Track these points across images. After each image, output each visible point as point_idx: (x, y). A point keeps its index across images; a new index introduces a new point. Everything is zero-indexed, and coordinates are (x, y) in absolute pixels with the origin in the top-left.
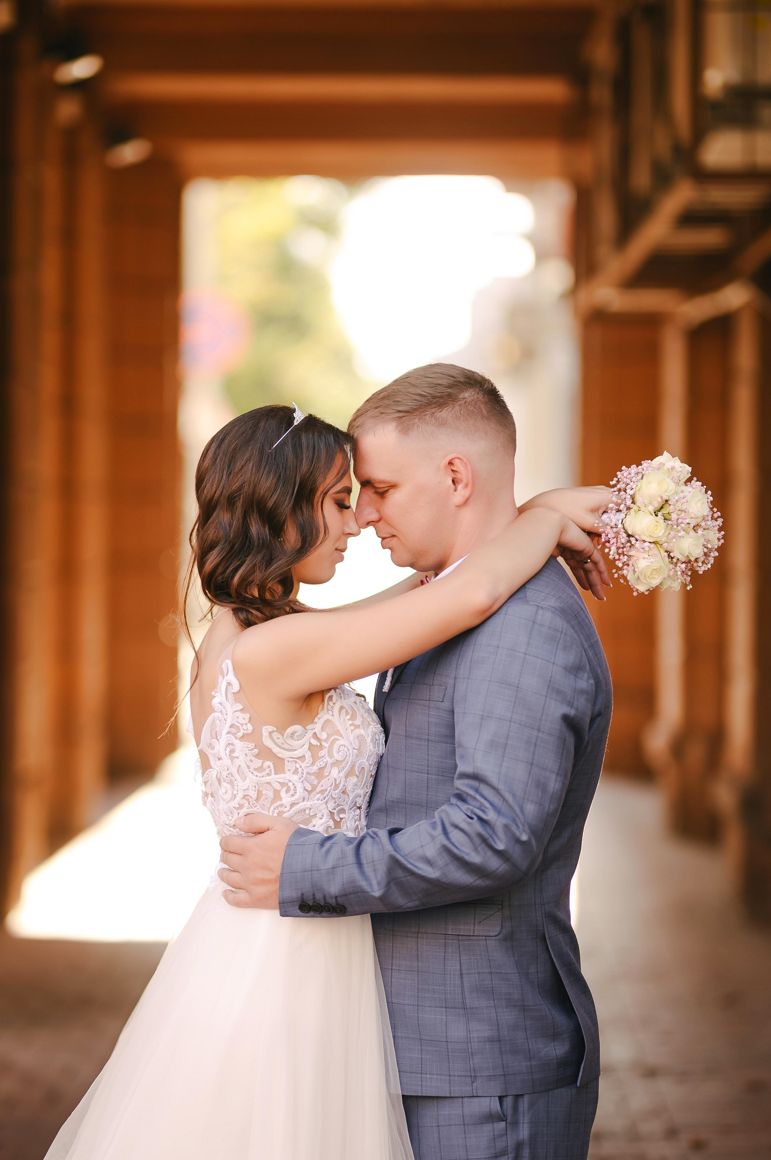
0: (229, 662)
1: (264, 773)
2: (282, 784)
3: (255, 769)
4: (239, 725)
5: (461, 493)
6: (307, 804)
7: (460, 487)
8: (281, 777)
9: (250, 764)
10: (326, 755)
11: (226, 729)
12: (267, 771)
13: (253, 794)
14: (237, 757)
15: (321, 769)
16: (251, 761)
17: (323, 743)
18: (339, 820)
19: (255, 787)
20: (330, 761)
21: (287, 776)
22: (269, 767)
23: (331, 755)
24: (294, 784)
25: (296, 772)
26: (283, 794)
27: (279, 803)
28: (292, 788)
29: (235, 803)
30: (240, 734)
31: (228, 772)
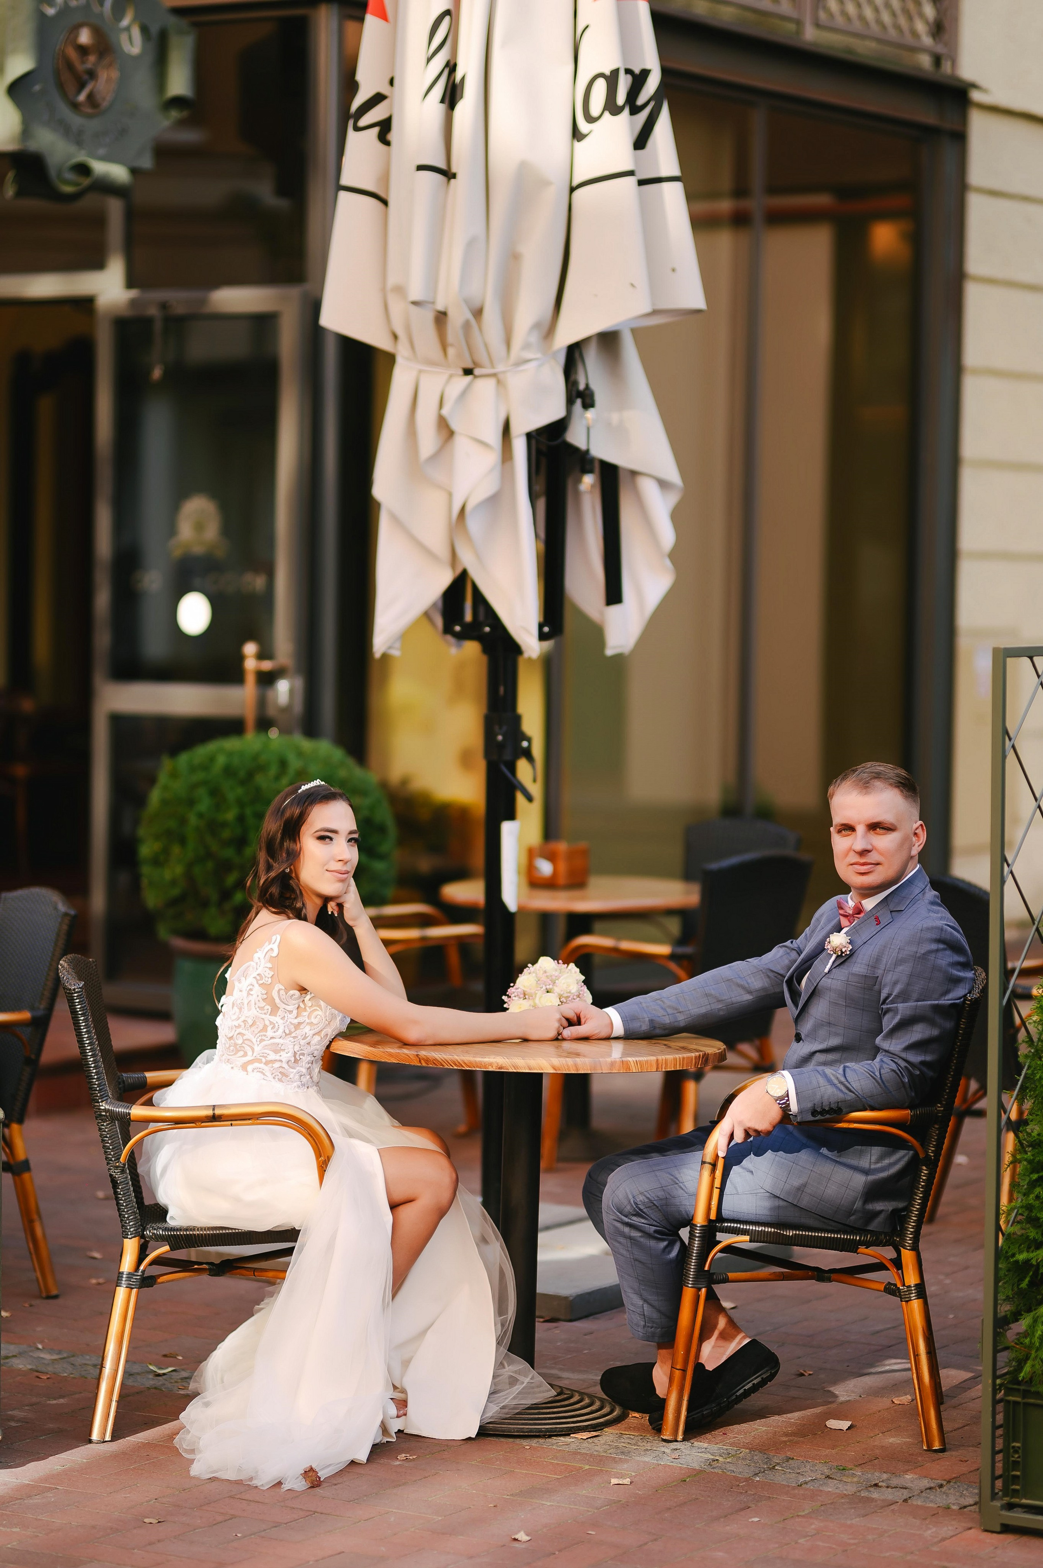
0: (279, 937)
1: (263, 1012)
2: (271, 1023)
3: (259, 1007)
6: (281, 1041)
8: (272, 1018)
9: (257, 1002)
10: (307, 1016)
11: (255, 974)
12: (265, 1011)
13: (250, 1022)
14: (252, 995)
15: (300, 1024)
17: (307, 1008)
18: (299, 1059)
20: (307, 1021)
21: (276, 1019)
22: (268, 1009)
23: (309, 1017)
25: (283, 1018)
26: (269, 1028)
27: (264, 1033)
28: (277, 1027)
29: (236, 1023)
30: (261, 982)
31: (242, 1001)
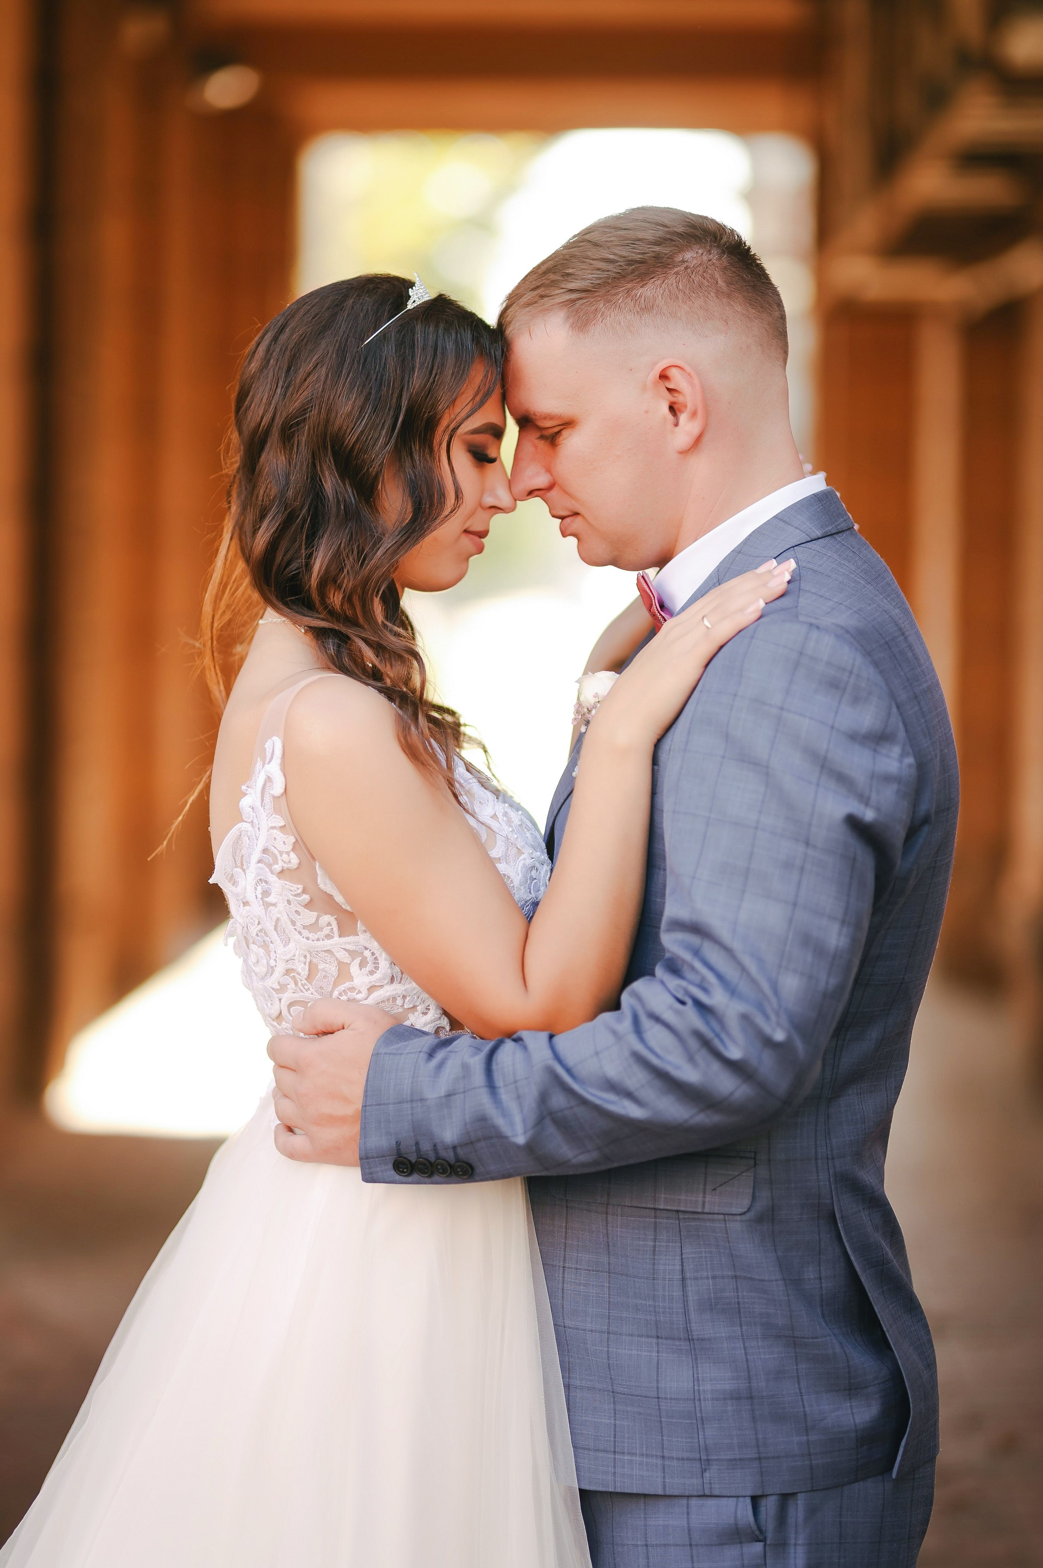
4: (276, 852)
5: (688, 427)
7: (683, 418)
16: (297, 912)
19: (305, 957)
24: (373, 954)
